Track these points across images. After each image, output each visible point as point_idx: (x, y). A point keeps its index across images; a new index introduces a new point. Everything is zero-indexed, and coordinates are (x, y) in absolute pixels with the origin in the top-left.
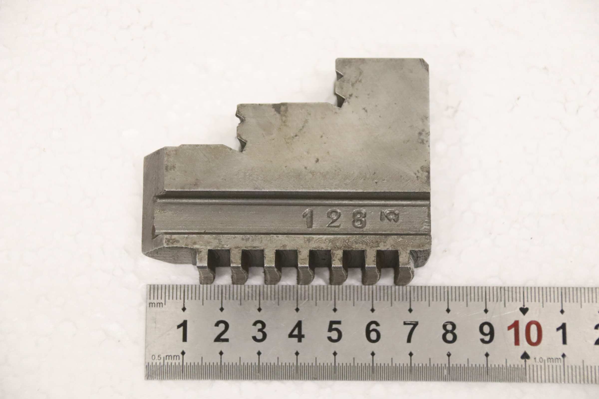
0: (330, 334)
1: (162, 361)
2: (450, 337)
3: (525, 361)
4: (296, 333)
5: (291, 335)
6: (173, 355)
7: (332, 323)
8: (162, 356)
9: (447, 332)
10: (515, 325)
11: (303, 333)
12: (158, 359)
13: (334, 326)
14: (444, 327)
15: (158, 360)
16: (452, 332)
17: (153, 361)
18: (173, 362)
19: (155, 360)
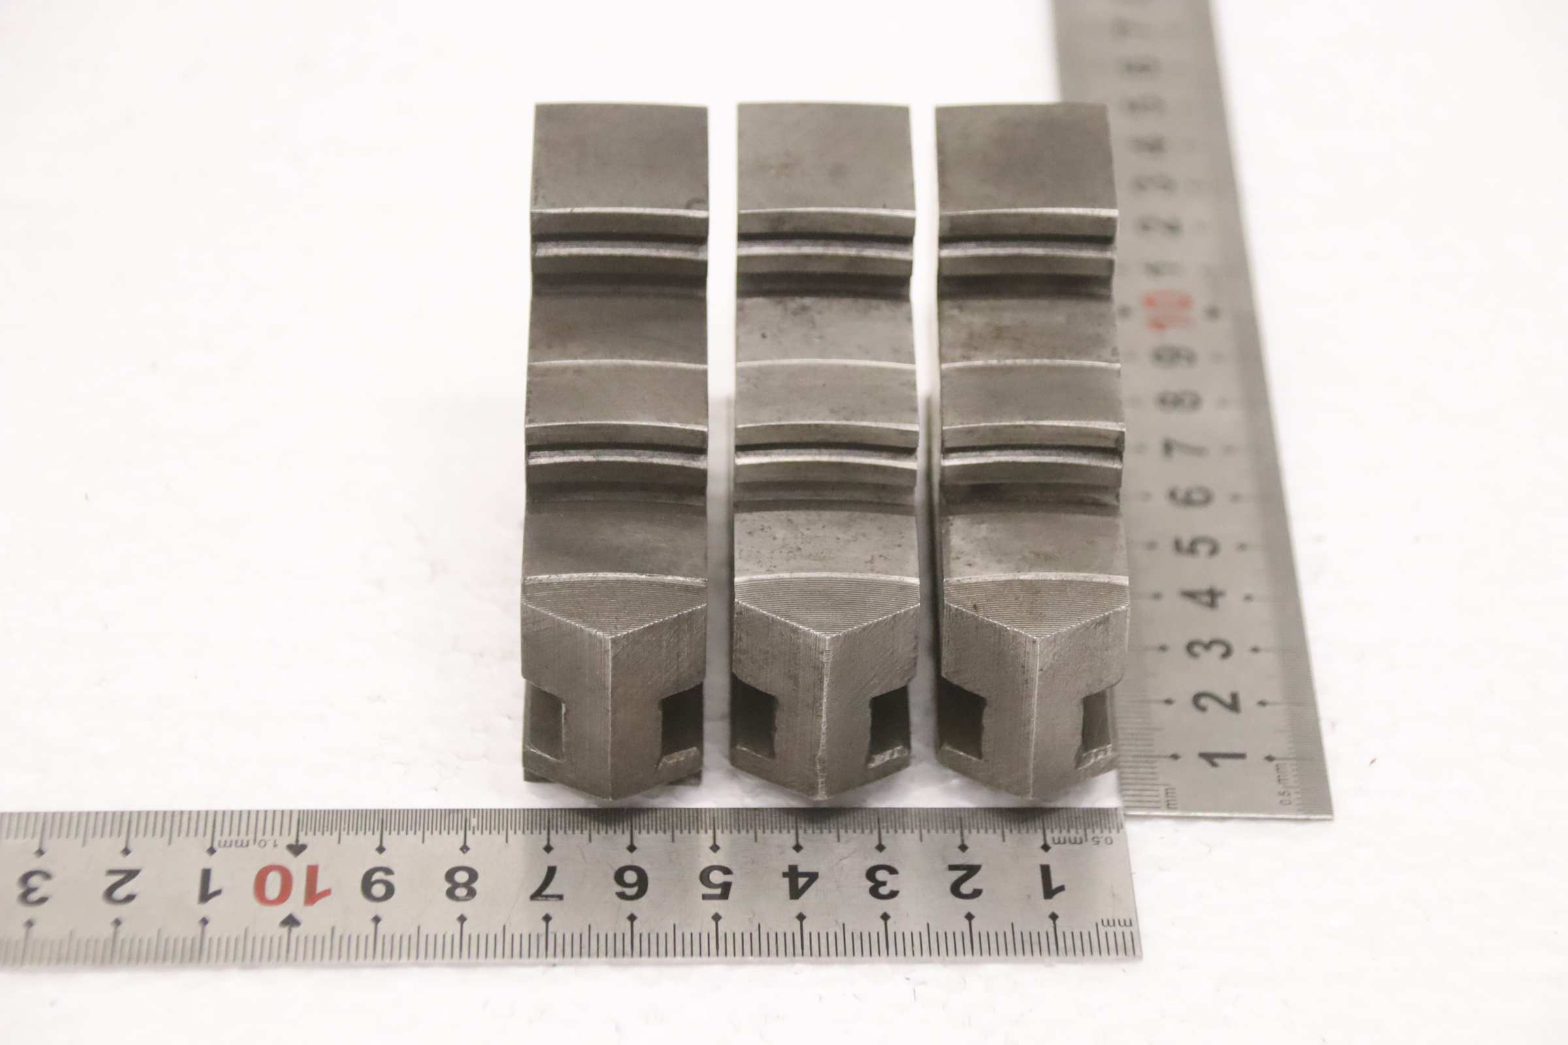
0: (727, 878)
1: (1090, 836)
2: (461, 877)
3: (297, 840)
4: (802, 881)
5: (813, 877)
6: (1068, 844)
7: (725, 895)
8: (1090, 842)
9: (467, 885)
10: (312, 896)
11: (786, 880)
12: (1098, 838)
13: (718, 891)
14: (472, 893)
15: (1100, 836)
16: (456, 885)
17: (1110, 835)
18: (1064, 832)
19: (1105, 837)
